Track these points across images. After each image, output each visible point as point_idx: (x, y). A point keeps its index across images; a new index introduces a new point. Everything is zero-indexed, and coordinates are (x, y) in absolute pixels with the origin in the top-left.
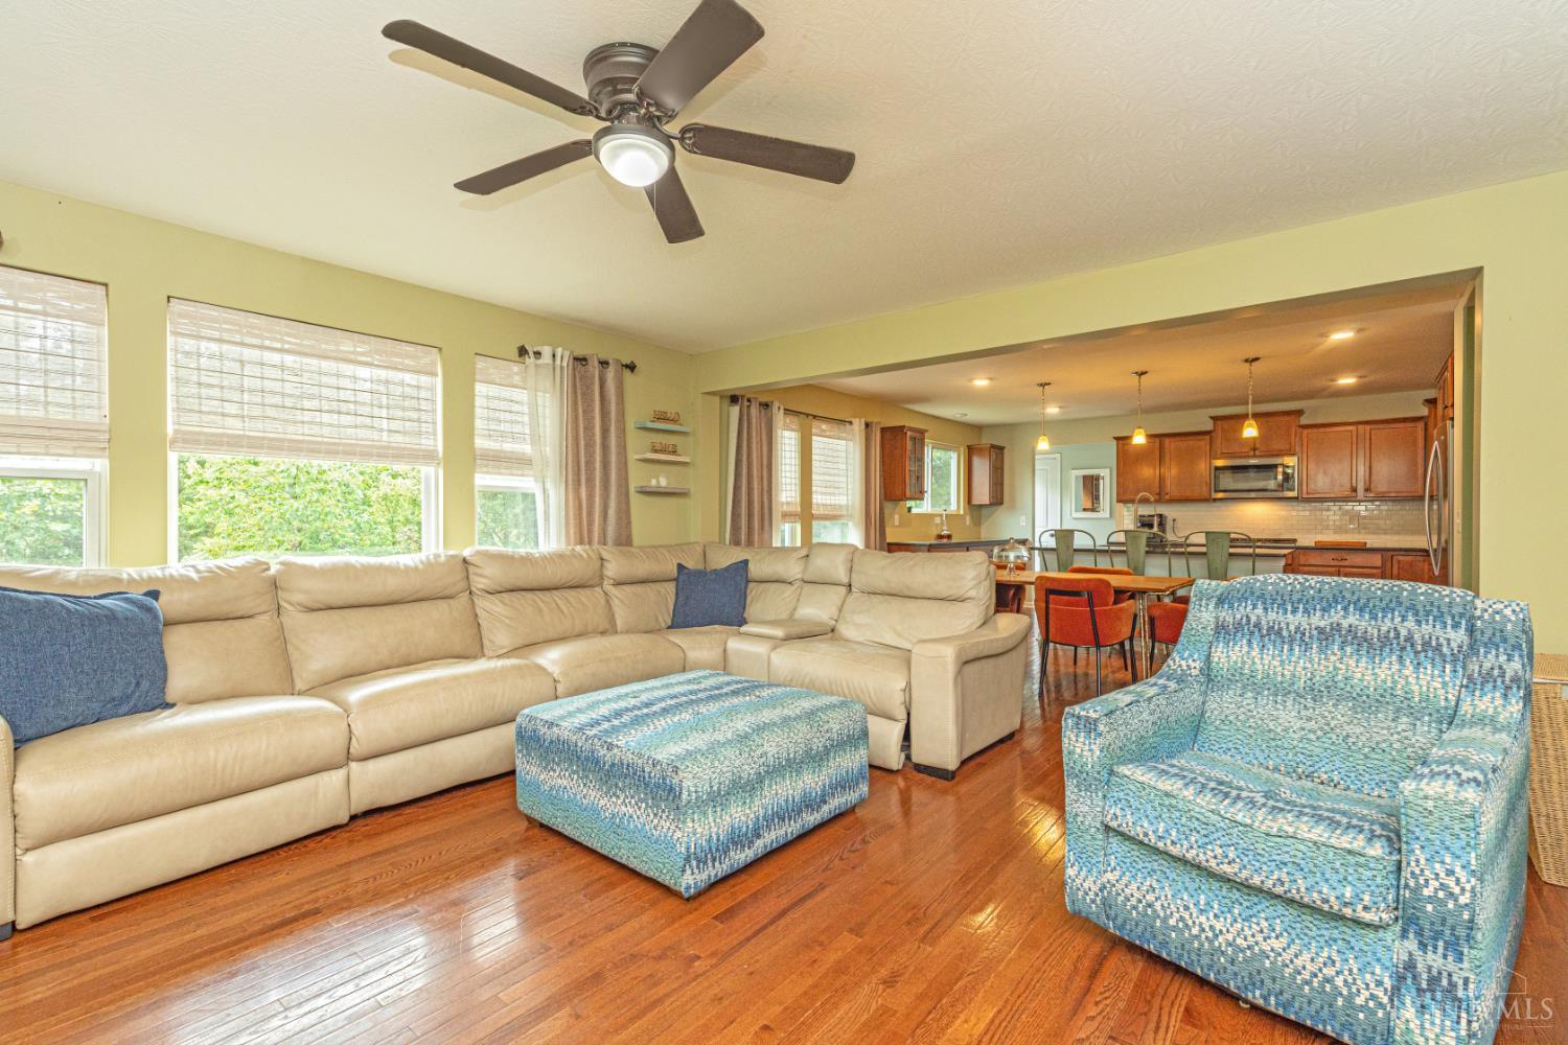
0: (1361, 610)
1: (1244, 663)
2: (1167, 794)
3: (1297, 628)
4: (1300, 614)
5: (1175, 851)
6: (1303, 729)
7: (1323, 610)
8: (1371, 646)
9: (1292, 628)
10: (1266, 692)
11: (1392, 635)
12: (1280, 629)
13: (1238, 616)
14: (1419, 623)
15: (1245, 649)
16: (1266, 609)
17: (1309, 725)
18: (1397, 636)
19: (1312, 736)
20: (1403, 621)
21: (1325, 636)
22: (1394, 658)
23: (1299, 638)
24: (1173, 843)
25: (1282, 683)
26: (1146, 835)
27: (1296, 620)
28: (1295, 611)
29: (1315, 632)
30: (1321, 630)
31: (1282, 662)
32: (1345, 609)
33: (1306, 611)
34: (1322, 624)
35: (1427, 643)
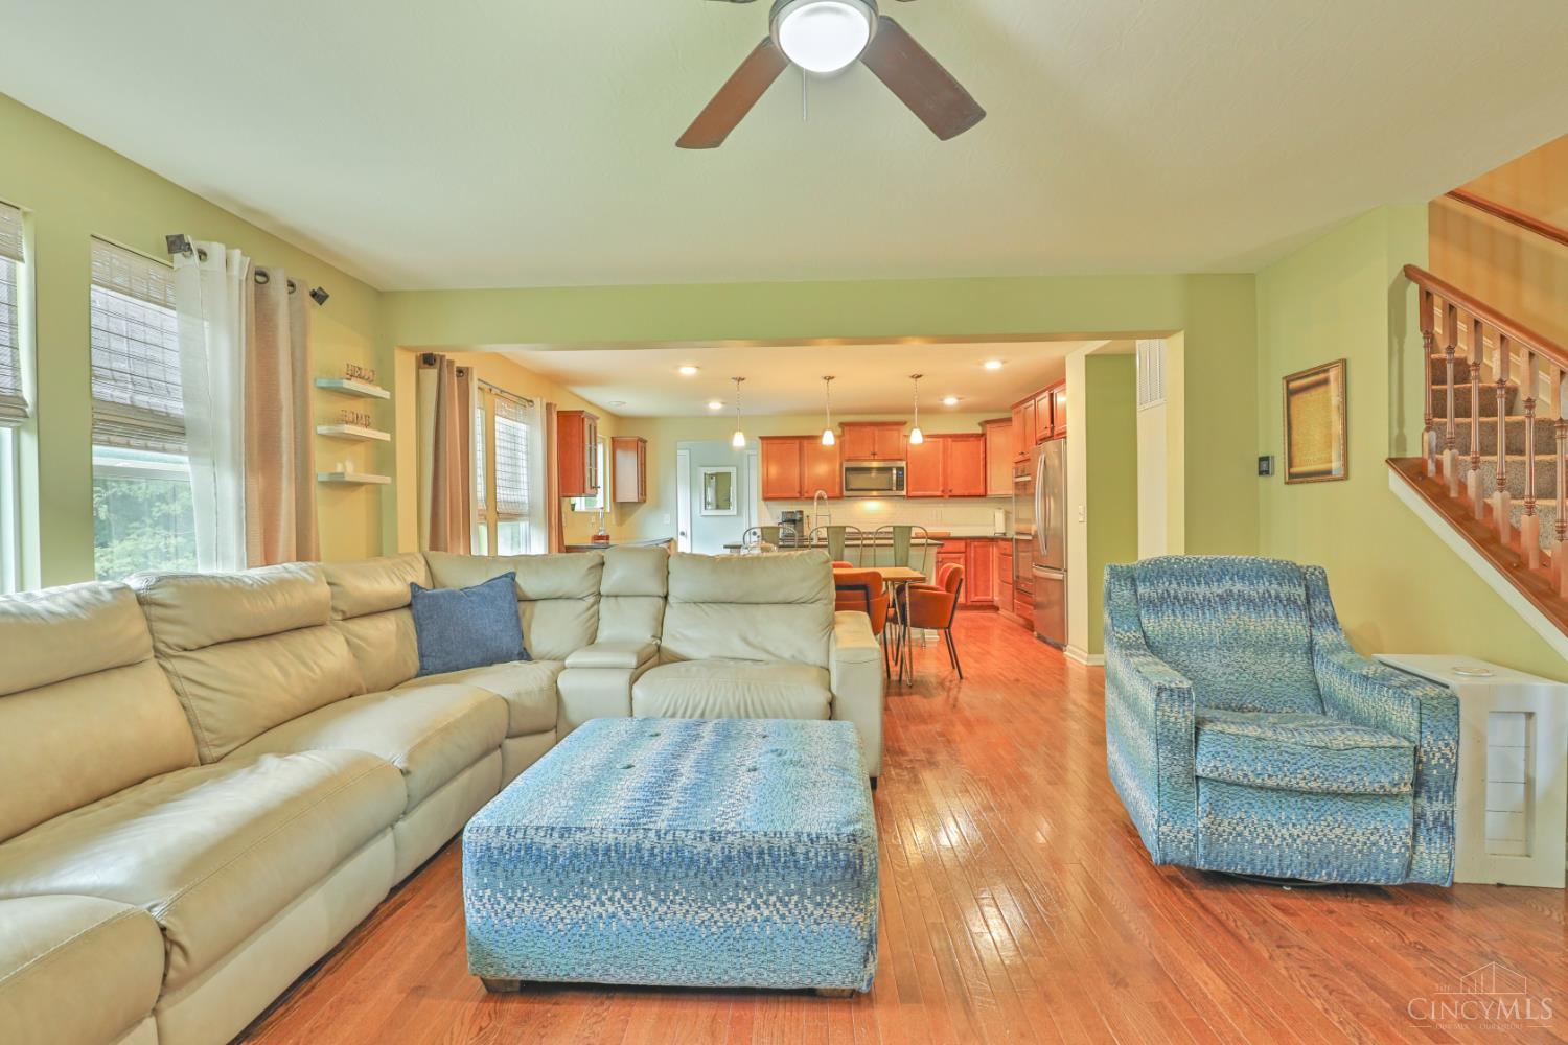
0: (1243, 579)
1: (1173, 628)
2: (1259, 739)
3: (1204, 596)
4: (1203, 586)
5: (1270, 783)
6: (1225, 674)
7: (1218, 581)
8: (1255, 605)
9: (1201, 596)
10: (1195, 650)
11: (1266, 595)
12: (1193, 599)
13: (1160, 591)
14: (1280, 584)
15: (1172, 618)
16: (1178, 584)
17: (1230, 670)
18: (1270, 595)
19: (1232, 678)
20: (1271, 584)
21: (1224, 600)
22: (1272, 611)
23: (1206, 604)
24: (1270, 776)
25: (1204, 641)
26: (1246, 776)
27: (1201, 590)
28: (1199, 584)
29: (1217, 599)
30: (1220, 597)
31: (1200, 624)
32: (1232, 579)
33: (1207, 583)
34: (1220, 592)
35: (1288, 599)
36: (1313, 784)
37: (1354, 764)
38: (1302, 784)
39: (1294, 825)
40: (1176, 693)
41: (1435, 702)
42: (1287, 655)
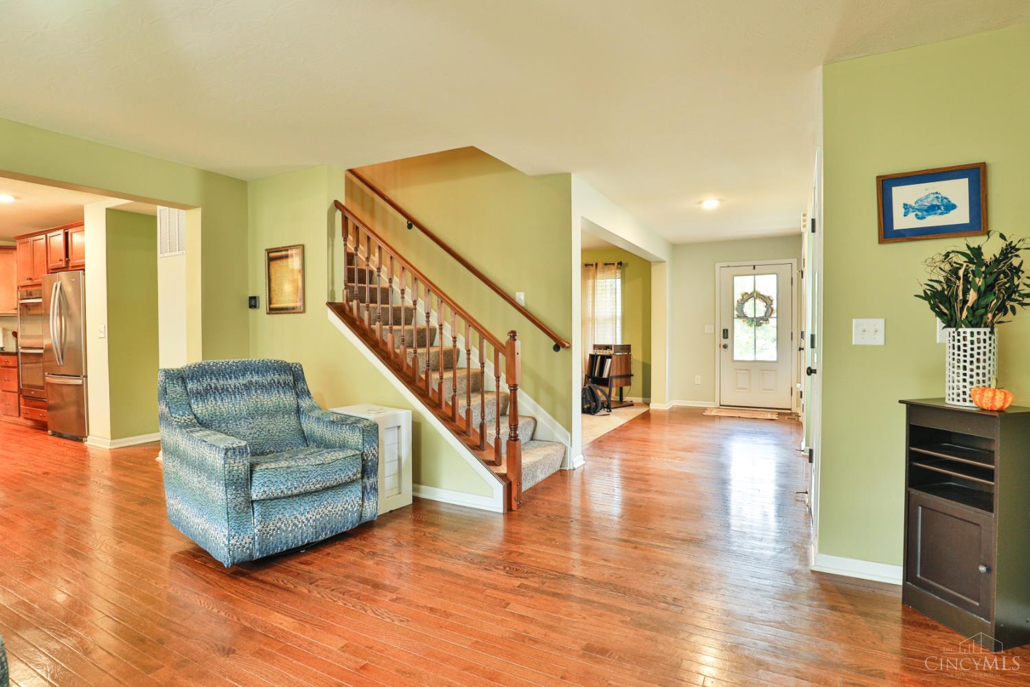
0: (258, 373)
1: (215, 409)
2: (288, 468)
3: (235, 386)
4: (233, 380)
5: (295, 492)
6: (251, 434)
7: (242, 375)
8: (266, 389)
9: (232, 387)
10: (231, 422)
11: (272, 382)
12: (227, 388)
13: (205, 385)
14: (279, 375)
15: (214, 402)
16: (217, 379)
17: (254, 430)
18: (275, 382)
19: (256, 436)
20: (274, 375)
21: (248, 387)
22: (276, 391)
23: (236, 391)
24: (296, 488)
25: (236, 415)
27: (232, 382)
28: (231, 378)
29: (243, 387)
30: (245, 385)
31: (233, 404)
32: (251, 374)
33: (235, 377)
34: (244, 382)
35: (285, 383)
36: (318, 486)
37: (337, 469)
38: (313, 487)
39: (308, 512)
40: (237, 450)
41: (369, 429)
42: (286, 416)
